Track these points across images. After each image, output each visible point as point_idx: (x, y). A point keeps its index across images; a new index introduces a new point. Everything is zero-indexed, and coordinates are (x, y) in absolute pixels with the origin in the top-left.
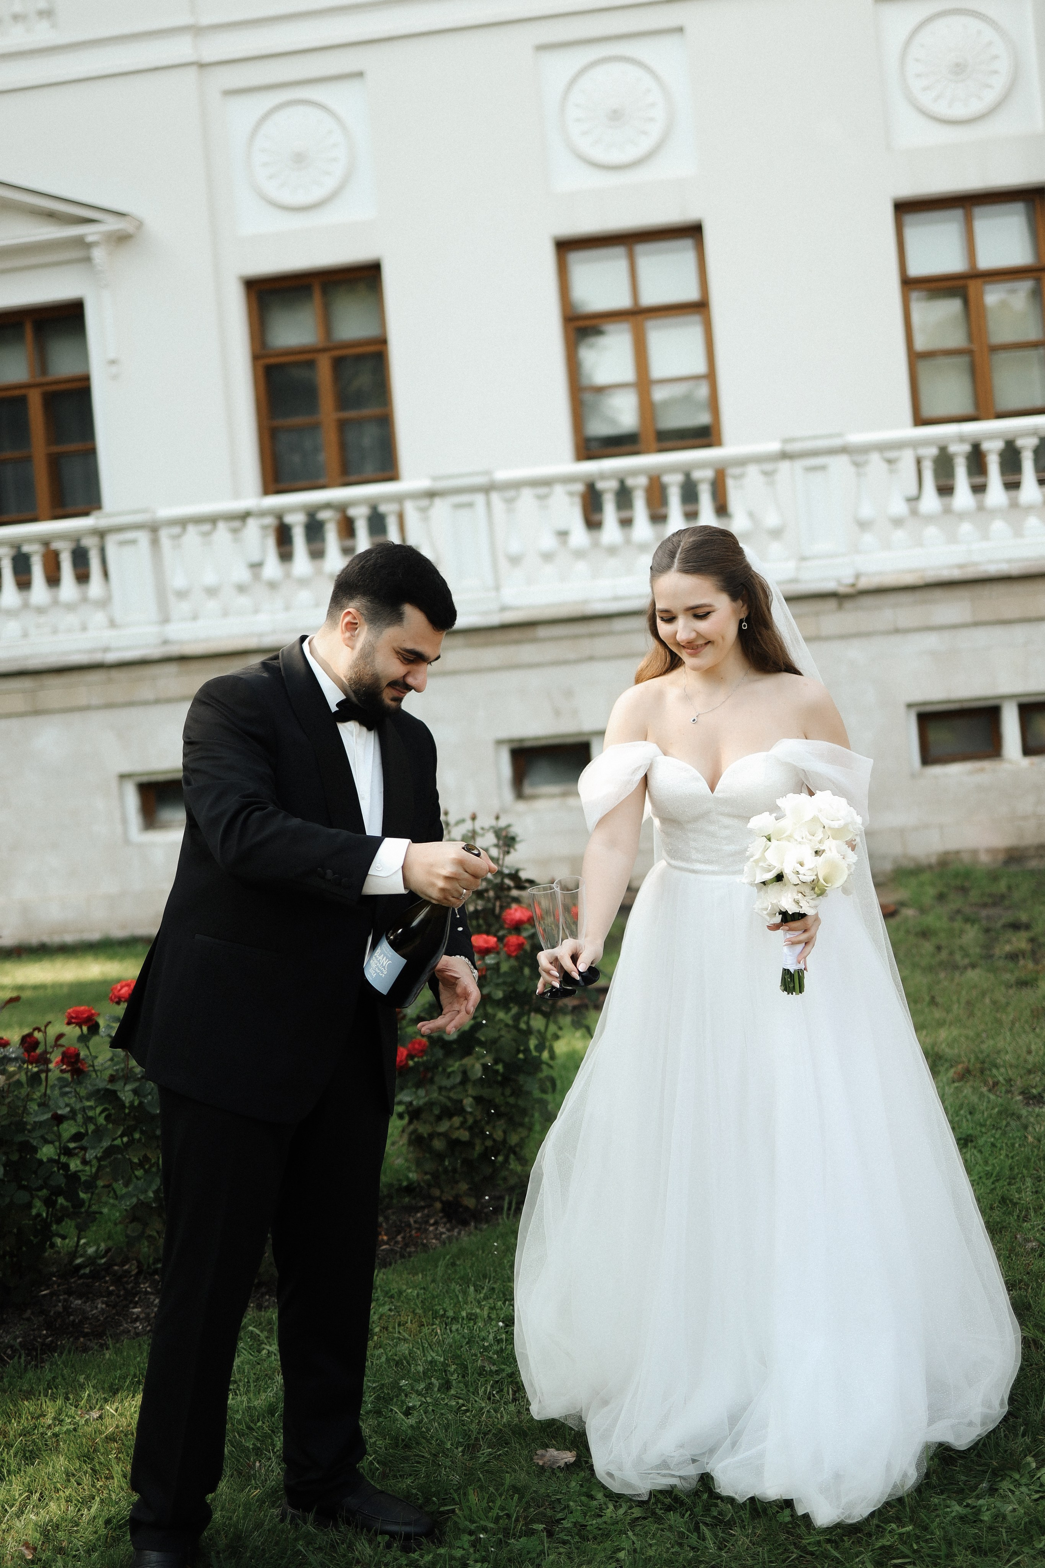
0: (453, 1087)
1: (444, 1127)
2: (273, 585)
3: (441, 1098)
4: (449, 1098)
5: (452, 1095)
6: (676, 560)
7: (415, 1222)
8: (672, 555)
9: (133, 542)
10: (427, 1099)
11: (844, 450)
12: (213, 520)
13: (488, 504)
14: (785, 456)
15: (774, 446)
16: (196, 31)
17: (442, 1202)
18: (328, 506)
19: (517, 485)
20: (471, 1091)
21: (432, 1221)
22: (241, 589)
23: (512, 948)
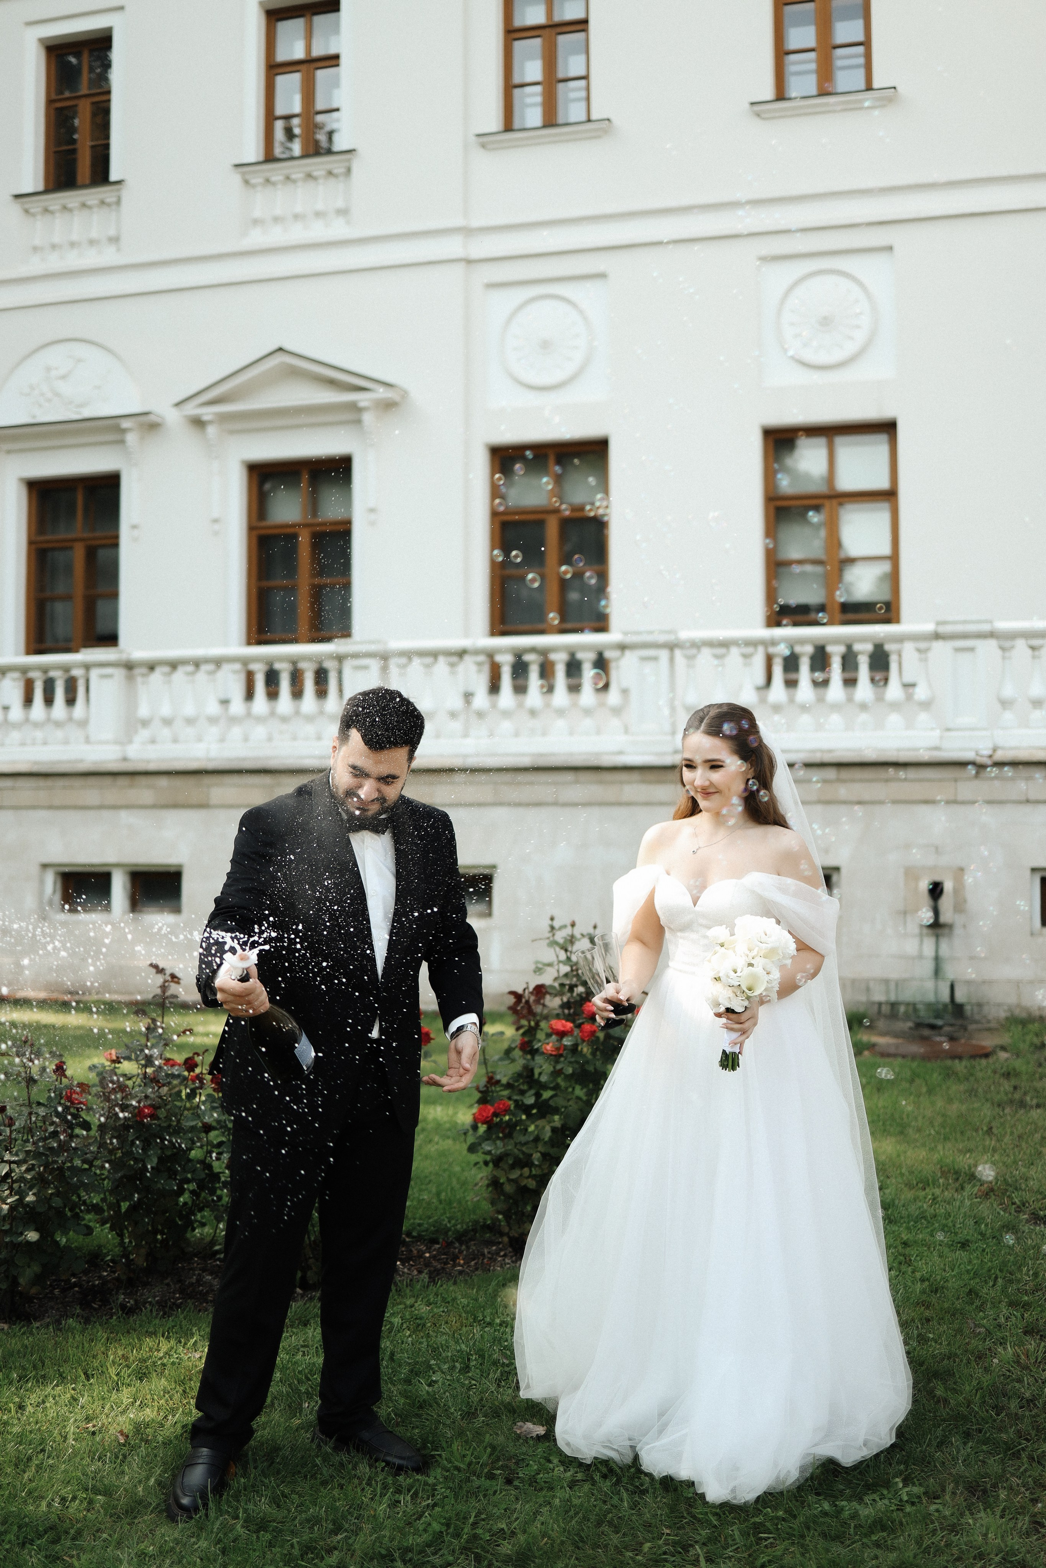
0: (526, 1143)
1: (515, 1175)
2: (480, 715)
3: (516, 1151)
4: (523, 1153)
5: (524, 1149)
6: (703, 724)
7: (489, 1253)
8: (701, 720)
9: (366, 668)
10: (503, 1150)
11: (992, 635)
12: (435, 654)
13: (672, 659)
14: (937, 636)
15: (930, 627)
16: (467, 232)
17: (509, 1237)
18: (533, 650)
19: (697, 645)
20: (541, 1148)
21: (502, 1253)
22: (453, 715)
23: (586, 1034)
